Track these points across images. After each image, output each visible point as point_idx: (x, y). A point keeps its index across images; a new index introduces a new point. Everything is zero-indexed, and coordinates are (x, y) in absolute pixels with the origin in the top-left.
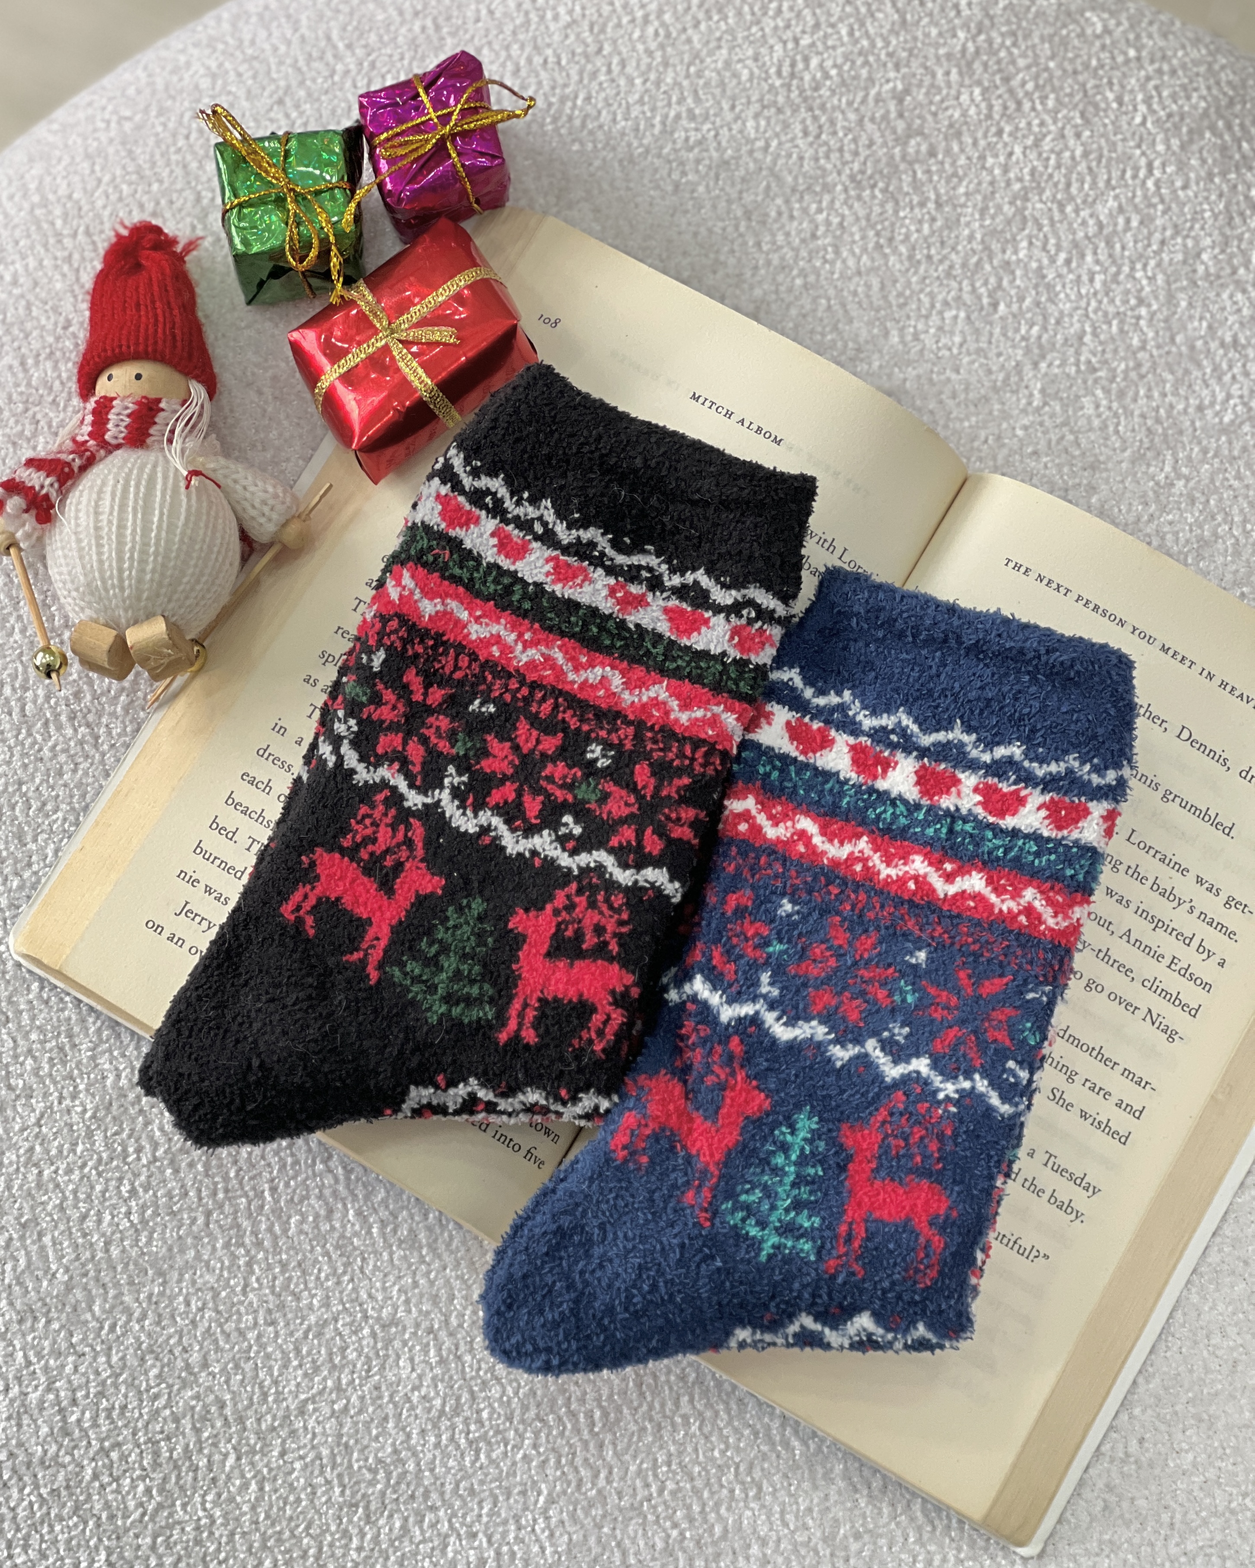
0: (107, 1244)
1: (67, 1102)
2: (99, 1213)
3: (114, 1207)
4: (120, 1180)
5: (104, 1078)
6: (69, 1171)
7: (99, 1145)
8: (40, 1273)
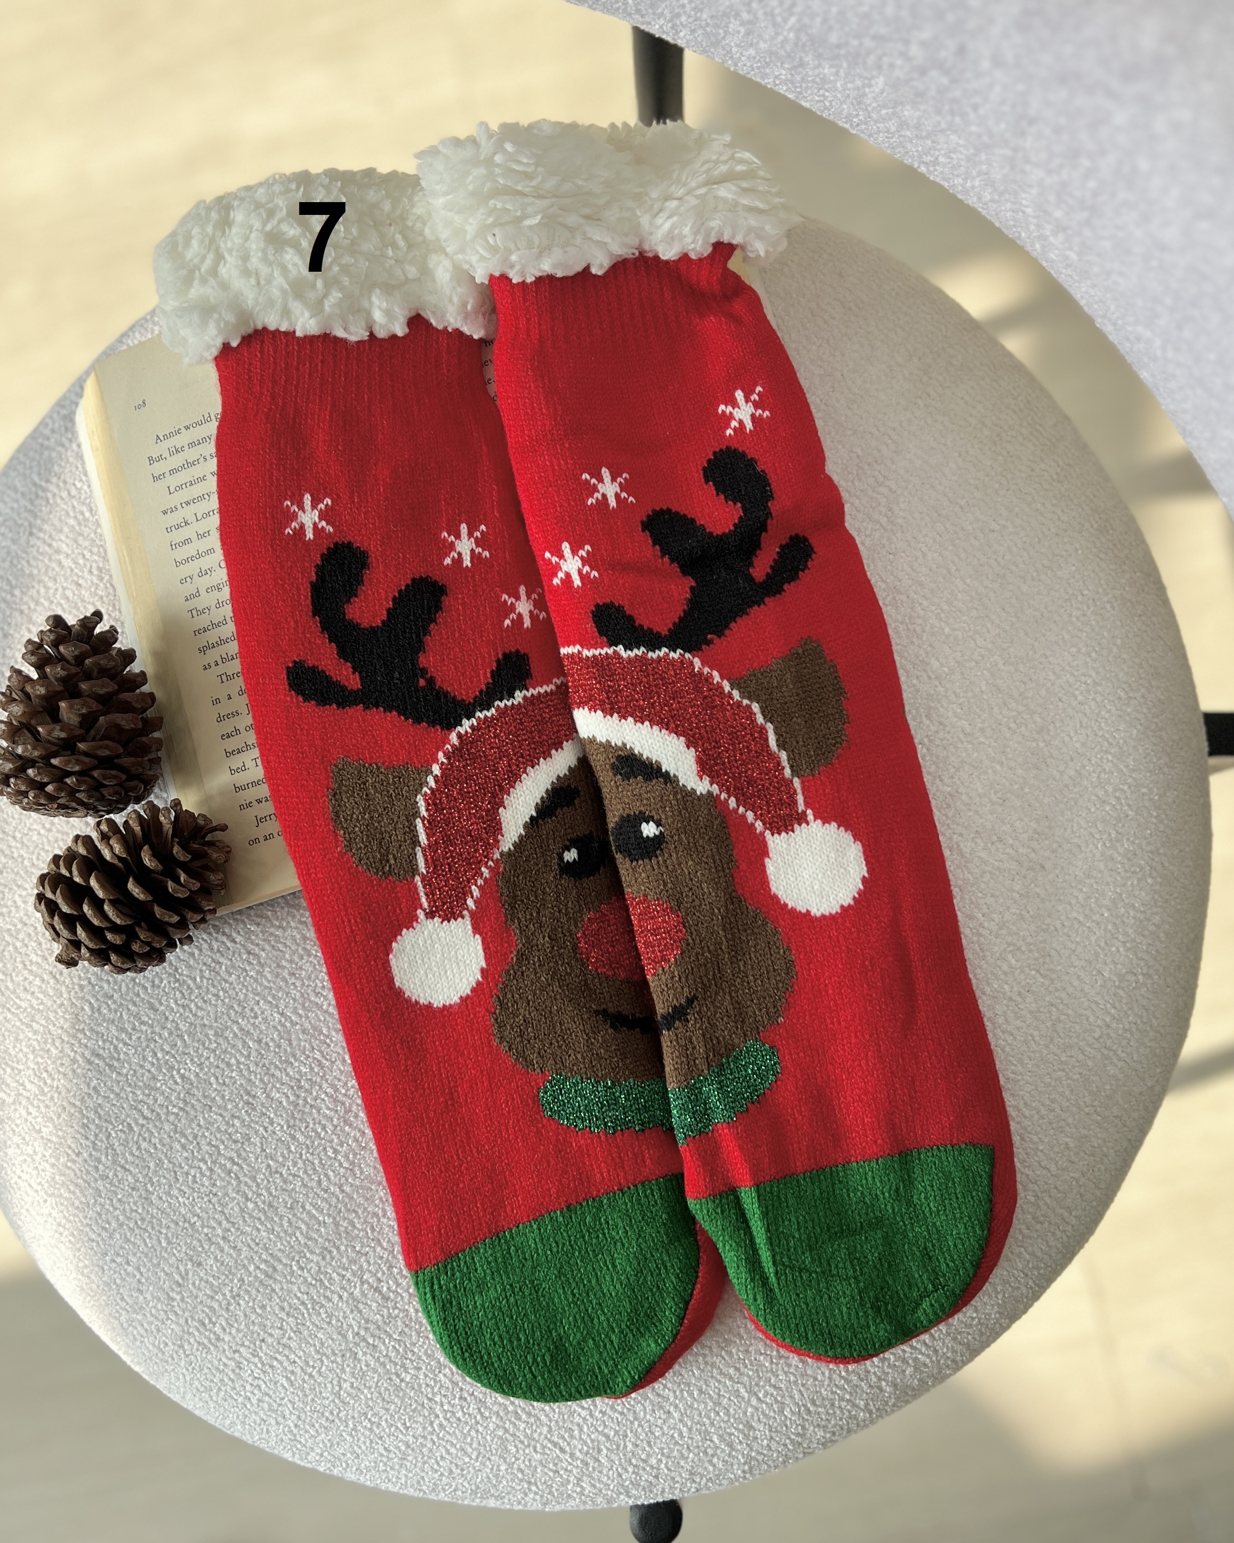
0: (340, 1187)
1: (270, 1128)
2: (326, 1175)
3: (331, 1166)
4: (325, 1149)
5: (281, 1103)
6: (295, 1164)
7: (301, 1139)
8: (316, 1227)
